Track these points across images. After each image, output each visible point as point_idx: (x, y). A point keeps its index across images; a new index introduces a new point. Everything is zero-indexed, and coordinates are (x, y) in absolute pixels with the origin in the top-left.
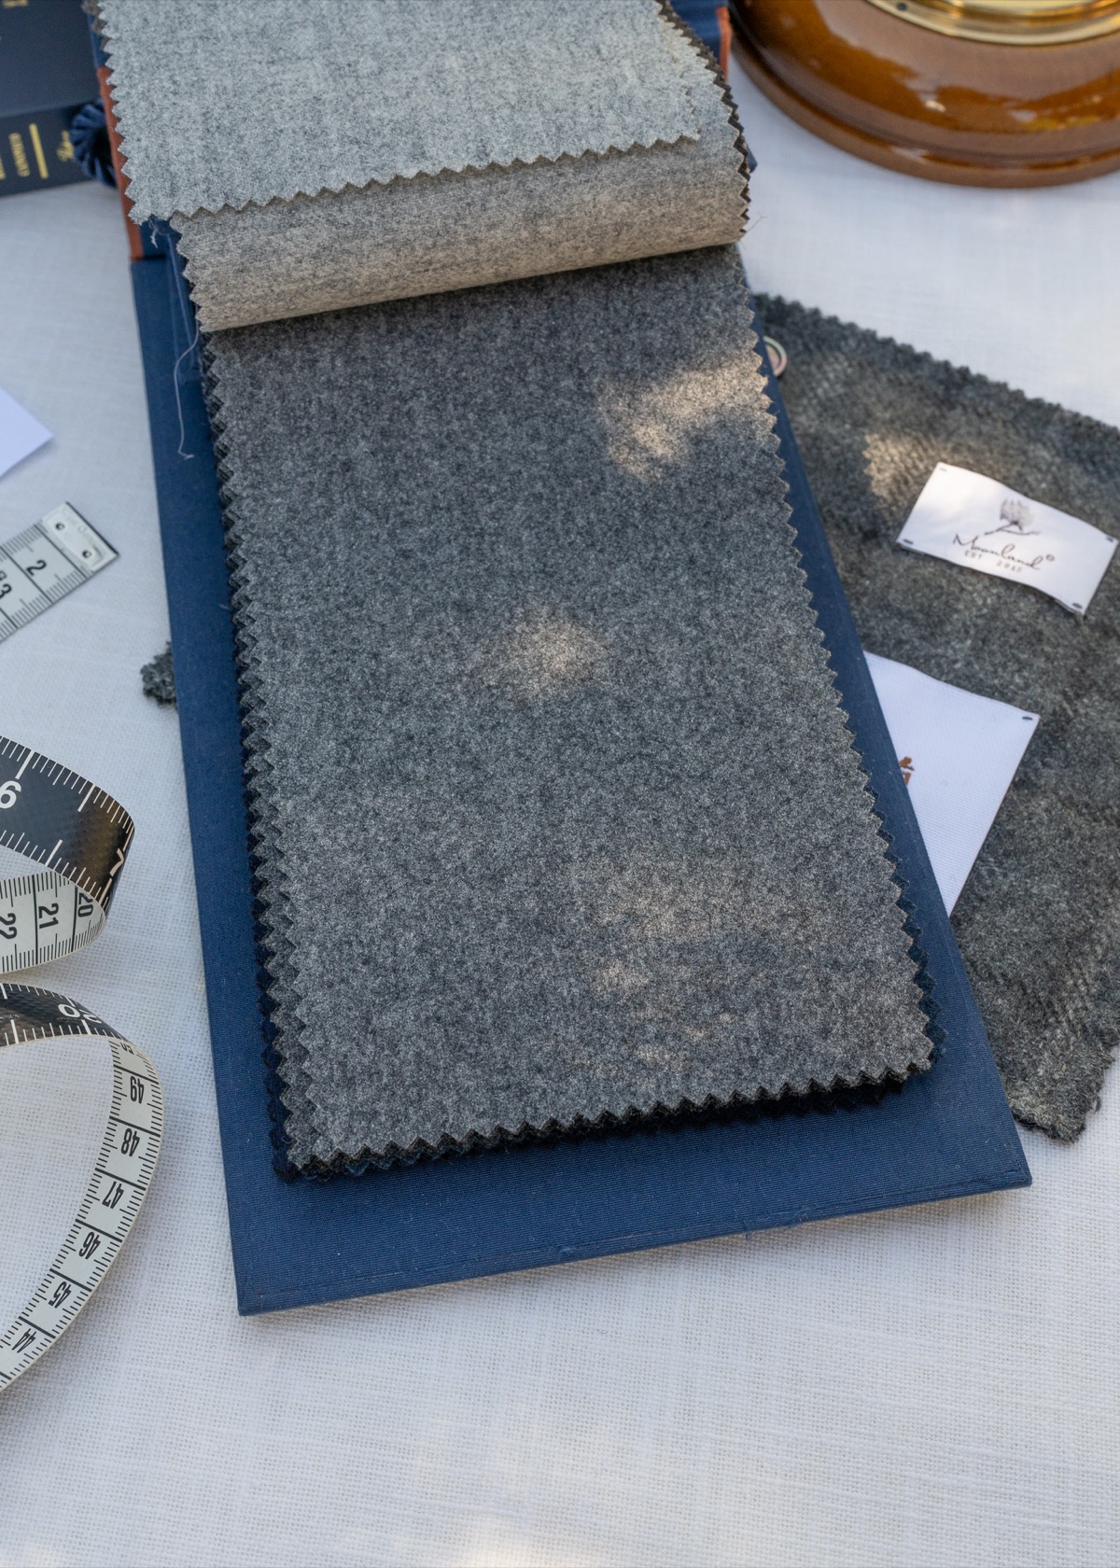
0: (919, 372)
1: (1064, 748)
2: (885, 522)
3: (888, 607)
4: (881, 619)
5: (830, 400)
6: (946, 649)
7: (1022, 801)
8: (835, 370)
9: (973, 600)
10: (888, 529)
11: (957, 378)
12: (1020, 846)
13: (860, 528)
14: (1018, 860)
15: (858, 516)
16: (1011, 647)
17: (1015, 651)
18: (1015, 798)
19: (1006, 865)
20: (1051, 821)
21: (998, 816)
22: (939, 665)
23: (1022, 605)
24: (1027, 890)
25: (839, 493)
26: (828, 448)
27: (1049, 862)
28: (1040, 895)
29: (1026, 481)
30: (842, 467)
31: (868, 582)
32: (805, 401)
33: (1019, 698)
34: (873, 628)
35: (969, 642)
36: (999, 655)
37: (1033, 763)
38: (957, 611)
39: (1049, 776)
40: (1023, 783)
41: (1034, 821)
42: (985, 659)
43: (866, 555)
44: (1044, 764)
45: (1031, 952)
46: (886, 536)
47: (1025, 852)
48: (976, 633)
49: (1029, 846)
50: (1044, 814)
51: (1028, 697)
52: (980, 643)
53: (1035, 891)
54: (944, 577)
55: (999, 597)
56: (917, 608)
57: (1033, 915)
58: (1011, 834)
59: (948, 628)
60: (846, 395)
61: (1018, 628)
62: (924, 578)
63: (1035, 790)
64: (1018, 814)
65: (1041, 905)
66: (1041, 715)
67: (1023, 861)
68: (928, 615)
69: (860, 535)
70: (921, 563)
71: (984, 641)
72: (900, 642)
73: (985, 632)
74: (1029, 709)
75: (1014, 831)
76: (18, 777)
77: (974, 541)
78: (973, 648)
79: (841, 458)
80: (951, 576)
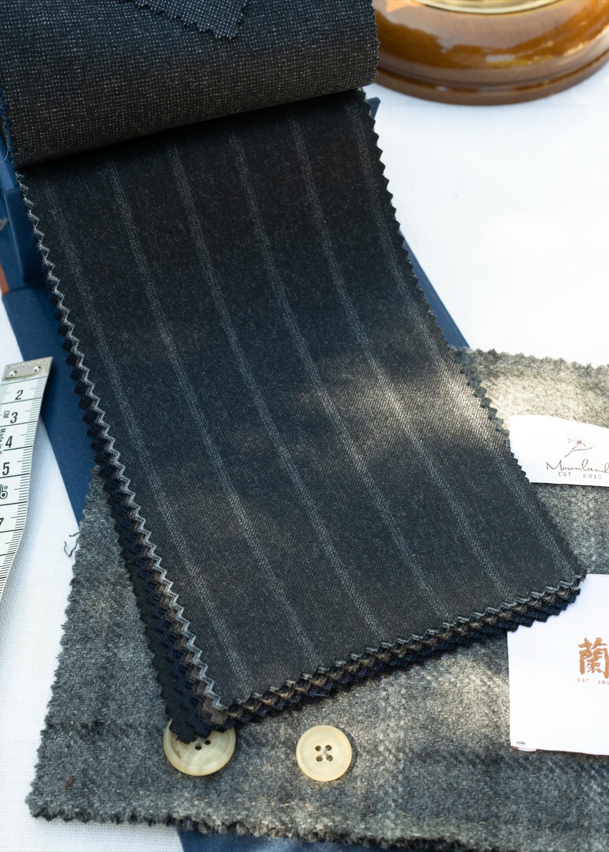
6: (581, 549)
9: (581, 508)
11: (491, 357)
29: (569, 409)
48: (595, 531)
52: (600, 538)
54: (554, 496)
55: (596, 500)
71: (602, 535)
73: (599, 529)
77: (560, 464)
78: (597, 543)
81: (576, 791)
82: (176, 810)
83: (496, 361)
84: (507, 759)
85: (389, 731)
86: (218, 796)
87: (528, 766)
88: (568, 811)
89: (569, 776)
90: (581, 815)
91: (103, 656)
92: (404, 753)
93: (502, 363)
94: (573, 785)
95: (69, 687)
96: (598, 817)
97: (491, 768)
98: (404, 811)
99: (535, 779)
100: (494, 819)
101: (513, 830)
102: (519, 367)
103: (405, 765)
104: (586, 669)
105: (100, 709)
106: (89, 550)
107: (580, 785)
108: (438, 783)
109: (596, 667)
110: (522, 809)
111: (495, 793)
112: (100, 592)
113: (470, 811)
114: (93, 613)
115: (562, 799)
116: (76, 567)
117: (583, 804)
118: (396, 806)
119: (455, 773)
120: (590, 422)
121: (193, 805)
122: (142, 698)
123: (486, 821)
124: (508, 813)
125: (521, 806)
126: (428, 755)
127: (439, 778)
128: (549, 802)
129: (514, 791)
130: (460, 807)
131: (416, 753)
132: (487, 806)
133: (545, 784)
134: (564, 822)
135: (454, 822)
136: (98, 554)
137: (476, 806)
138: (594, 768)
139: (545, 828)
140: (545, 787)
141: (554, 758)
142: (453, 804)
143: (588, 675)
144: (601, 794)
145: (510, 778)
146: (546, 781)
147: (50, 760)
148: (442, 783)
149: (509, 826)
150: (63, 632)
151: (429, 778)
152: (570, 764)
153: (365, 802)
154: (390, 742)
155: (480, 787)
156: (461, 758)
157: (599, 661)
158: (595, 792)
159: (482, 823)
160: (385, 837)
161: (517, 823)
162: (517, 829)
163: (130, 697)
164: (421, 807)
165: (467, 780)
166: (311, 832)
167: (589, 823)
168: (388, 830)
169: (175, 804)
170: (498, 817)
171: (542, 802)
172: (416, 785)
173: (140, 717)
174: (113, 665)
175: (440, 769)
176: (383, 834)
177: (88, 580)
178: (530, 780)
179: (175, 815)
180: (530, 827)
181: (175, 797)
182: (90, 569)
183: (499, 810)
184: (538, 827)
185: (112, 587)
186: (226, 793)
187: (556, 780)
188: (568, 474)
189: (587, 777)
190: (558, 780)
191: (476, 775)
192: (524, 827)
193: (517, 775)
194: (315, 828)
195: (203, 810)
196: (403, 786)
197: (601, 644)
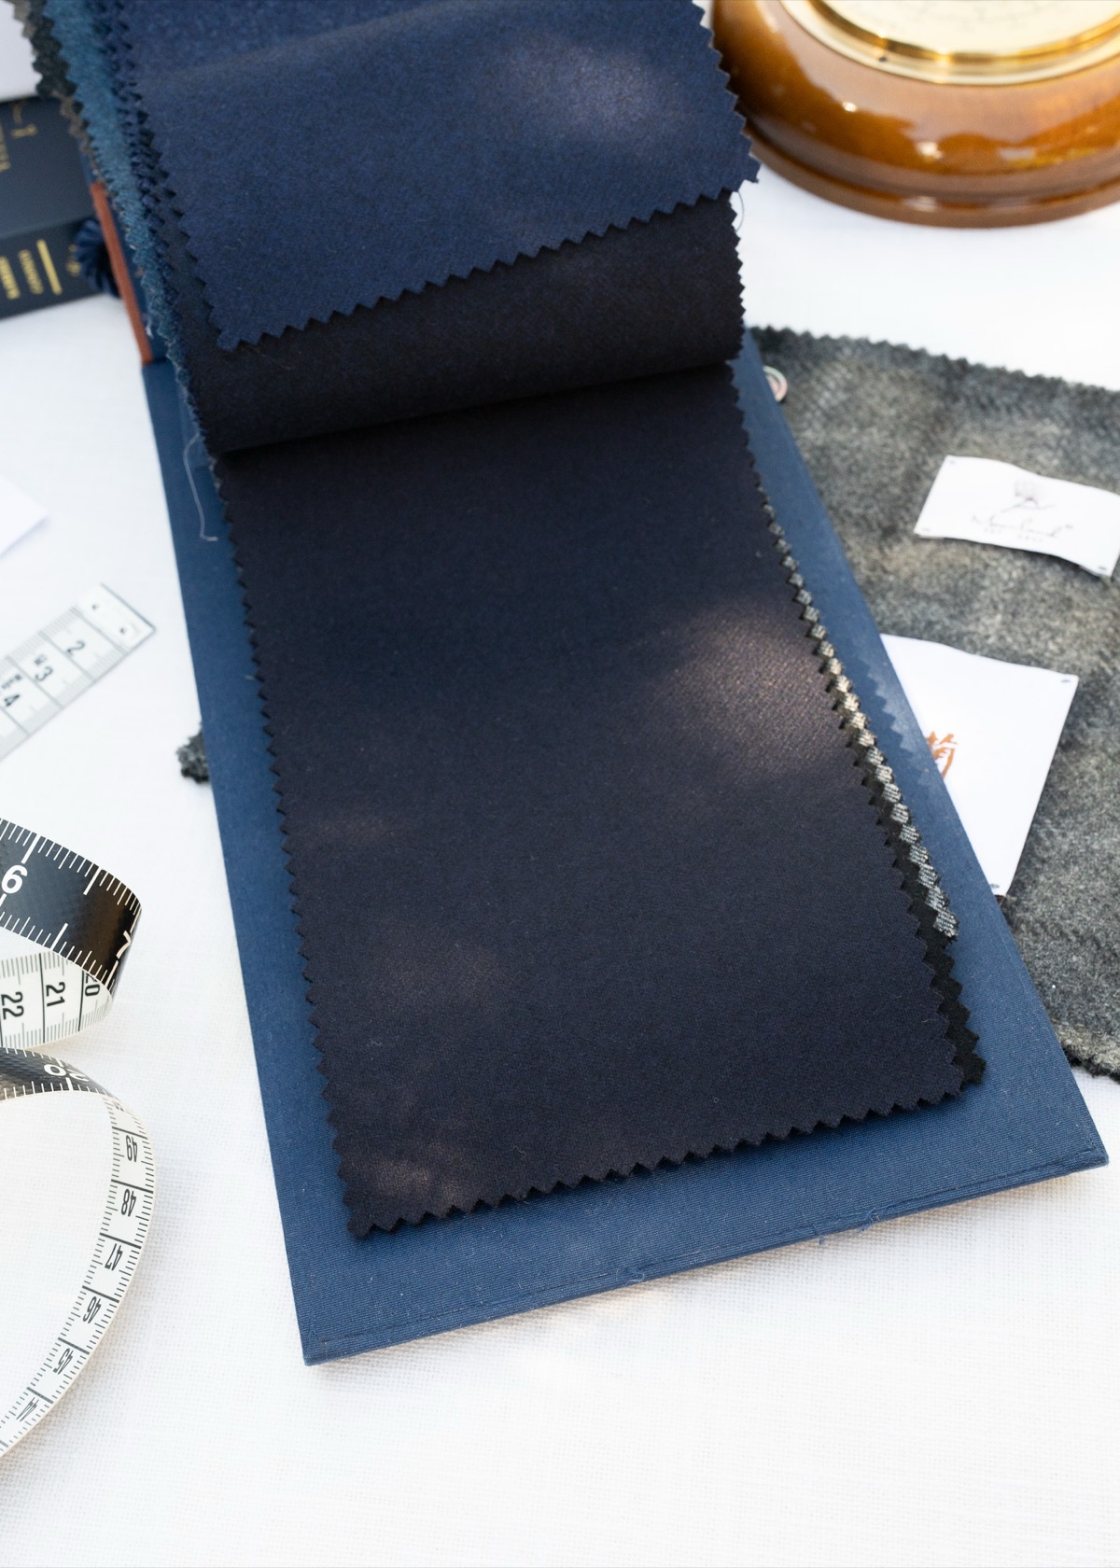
0: (919, 367)
1: (1107, 707)
2: (902, 518)
3: (914, 594)
4: (909, 607)
5: (833, 408)
6: (977, 626)
7: (1071, 763)
8: (835, 379)
9: (999, 576)
10: (906, 523)
11: (956, 369)
12: (1074, 805)
13: (879, 525)
14: (1075, 819)
15: (876, 514)
16: (1041, 617)
17: (1046, 620)
18: (1064, 759)
19: (1063, 825)
20: (1103, 777)
21: (1048, 779)
22: (971, 642)
23: (1048, 574)
24: (1087, 847)
25: (854, 493)
26: (837, 454)
27: (1106, 817)
28: (1102, 850)
30: (854, 469)
31: (891, 578)
32: (808, 415)
33: (1055, 664)
34: (901, 616)
35: (999, 618)
36: (1030, 626)
37: (1078, 724)
38: (983, 588)
39: (1095, 735)
40: (1069, 744)
41: (1086, 779)
42: (1017, 633)
43: (887, 550)
44: (1090, 725)
45: (1100, 906)
46: (905, 532)
47: (1081, 810)
48: (1006, 607)
49: (1084, 804)
50: (1095, 772)
51: (1065, 662)
52: (1010, 617)
53: (1096, 847)
54: (967, 555)
55: (1024, 569)
56: (944, 589)
57: (1097, 870)
58: (1064, 795)
59: (976, 606)
60: (849, 400)
61: (1047, 597)
62: (947, 560)
63: (1083, 750)
64: (1069, 775)
65: (1104, 860)
66: (1080, 676)
67: (1080, 819)
68: (955, 594)
69: (879, 533)
70: (943, 546)
71: (1014, 615)
72: (930, 624)
73: (1014, 606)
74: (1067, 672)
75: (1067, 791)
76: (24, 861)
77: (991, 519)
78: (1004, 623)
79: (852, 461)
80: (974, 554)
188: (997, 532)
197: (949, 741)
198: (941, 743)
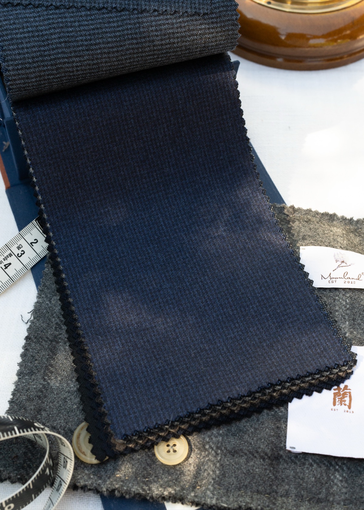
9: (341, 303)
11: (291, 210)
29: (338, 242)
35: (347, 323)
38: (337, 311)
48: (349, 318)
52: (352, 321)
55: (351, 298)
59: (336, 319)
71: (354, 320)
73: (352, 316)
77: (330, 275)
80: (327, 295)
81: (326, 478)
82: (79, 481)
83: (294, 212)
84: (284, 457)
85: (212, 437)
86: (106, 473)
87: (297, 462)
88: (320, 491)
89: (322, 469)
90: (328, 494)
91: (41, 384)
92: (221, 450)
93: (298, 214)
94: (324, 475)
95: (19, 402)
96: (339, 495)
97: (274, 462)
98: (219, 485)
99: (301, 470)
100: (274, 494)
101: (285, 500)
102: (308, 216)
103: (221, 457)
104: (337, 403)
105: (36, 415)
106: (38, 320)
107: (329, 475)
108: (241, 469)
109: (343, 403)
110: (292, 488)
111: (276, 477)
112: (42, 345)
113: (260, 487)
114: (37, 357)
115: (317, 483)
116: (29, 330)
117: (330, 487)
118: (214, 482)
119: (252, 463)
120: (351, 250)
121: (90, 478)
122: (63, 411)
123: (269, 495)
124: (283, 490)
125: (291, 486)
126: (236, 452)
127: (242, 466)
128: (308, 485)
129: (287, 477)
130: (254, 485)
131: (228, 450)
132: (270, 485)
133: (307, 473)
134: (317, 497)
135: (249, 494)
136: (43, 323)
137: (264, 485)
138: (338, 465)
139: (306, 501)
140: (307, 475)
141: (313, 457)
142: (249, 483)
143: (338, 406)
144: (341, 481)
145: (285, 468)
146: (307, 471)
147: (5, 446)
148: (243, 470)
149: (283, 498)
150: (18, 368)
151: (235, 466)
152: (323, 461)
153: (195, 479)
154: (213, 443)
155: (267, 473)
156: (256, 455)
157: (346, 399)
158: (338, 479)
159: (267, 495)
160: (206, 503)
161: (288, 497)
162: (288, 500)
163: (55, 410)
164: (229, 483)
165: (259, 468)
166: (160, 496)
167: (333, 499)
168: (208, 498)
169: (78, 477)
170: (277, 493)
171: (304, 484)
172: (227, 469)
173: (60, 422)
174: (47, 390)
175: (242, 460)
176: (205, 500)
177: (36, 338)
178: (298, 470)
179: (78, 484)
180: (296, 499)
181: (79, 473)
182: (38, 331)
183: (278, 488)
184: (302, 500)
185: (50, 342)
186: (110, 471)
187: (313, 471)
188: (334, 282)
189: (333, 470)
190: (315, 471)
191: (265, 466)
192: (293, 499)
193: (290, 467)
194: (163, 494)
195: (95, 481)
196: (219, 470)
197: (347, 389)
198: (344, 390)
